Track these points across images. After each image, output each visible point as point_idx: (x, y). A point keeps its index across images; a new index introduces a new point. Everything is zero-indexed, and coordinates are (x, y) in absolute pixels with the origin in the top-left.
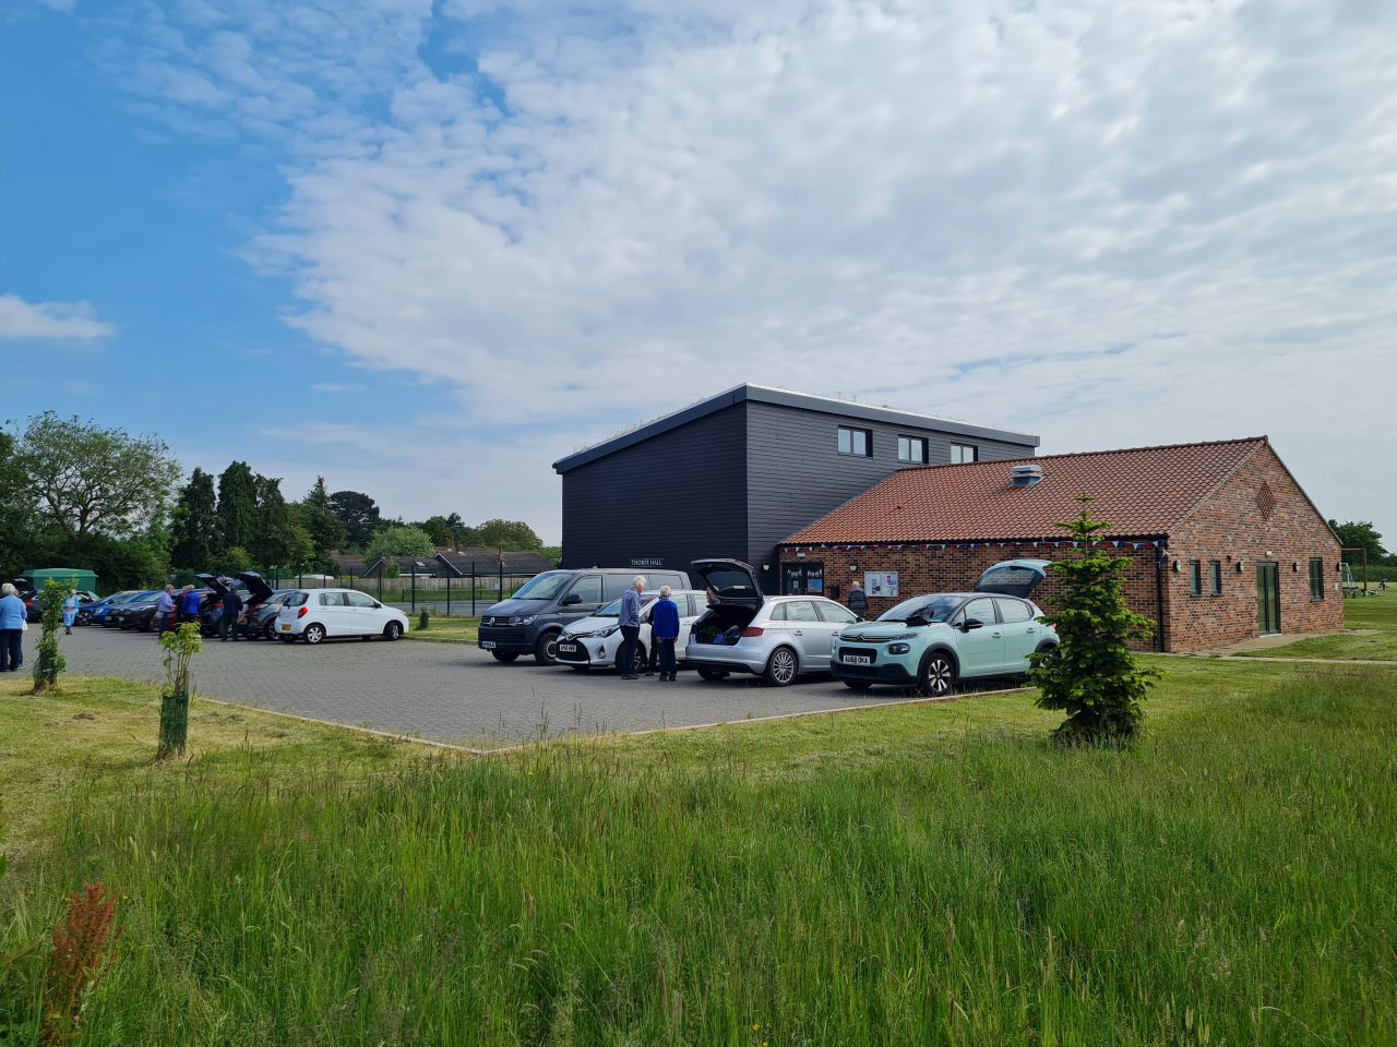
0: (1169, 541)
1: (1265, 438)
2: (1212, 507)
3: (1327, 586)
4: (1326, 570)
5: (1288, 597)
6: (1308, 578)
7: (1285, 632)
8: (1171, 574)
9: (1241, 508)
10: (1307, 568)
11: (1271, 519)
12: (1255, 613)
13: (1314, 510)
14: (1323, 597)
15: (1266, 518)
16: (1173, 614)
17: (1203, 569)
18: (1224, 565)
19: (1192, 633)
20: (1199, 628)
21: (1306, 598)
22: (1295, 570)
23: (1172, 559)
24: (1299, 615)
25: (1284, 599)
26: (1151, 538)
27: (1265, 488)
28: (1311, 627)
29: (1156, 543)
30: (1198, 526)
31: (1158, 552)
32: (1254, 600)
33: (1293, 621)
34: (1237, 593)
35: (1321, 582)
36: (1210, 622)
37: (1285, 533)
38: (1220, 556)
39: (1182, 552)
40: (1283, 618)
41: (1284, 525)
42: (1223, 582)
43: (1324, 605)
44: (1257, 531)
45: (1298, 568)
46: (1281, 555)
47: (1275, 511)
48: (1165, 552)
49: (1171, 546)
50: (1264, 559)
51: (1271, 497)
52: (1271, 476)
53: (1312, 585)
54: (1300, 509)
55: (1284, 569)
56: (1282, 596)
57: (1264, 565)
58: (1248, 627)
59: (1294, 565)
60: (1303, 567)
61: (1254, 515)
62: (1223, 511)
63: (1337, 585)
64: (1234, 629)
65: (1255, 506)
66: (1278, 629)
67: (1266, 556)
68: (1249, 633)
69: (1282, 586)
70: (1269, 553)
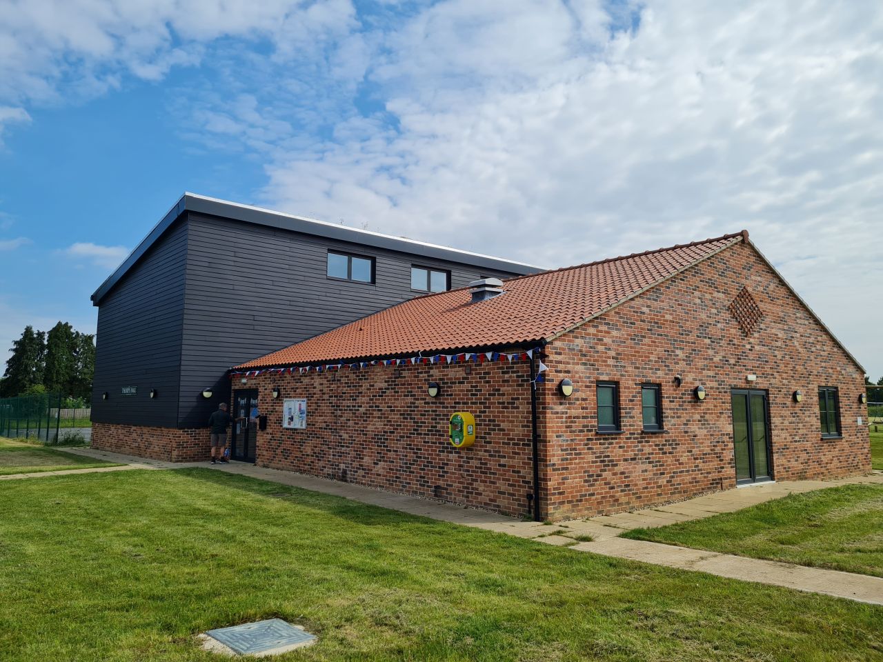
0: (548, 350)
1: (743, 234)
2: (645, 309)
3: (846, 420)
4: (844, 402)
5: (784, 434)
6: (817, 410)
7: (782, 479)
8: (549, 398)
9: (703, 316)
10: (816, 399)
11: (756, 335)
12: (729, 455)
13: (824, 330)
14: (840, 434)
15: (746, 333)
16: (555, 460)
17: (624, 396)
18: (667, 390)
19: (600, 488)
20: (614, 480)
21: (815, 436)
22: (795, 400)
23: (554, 378)
24: (804, 456)
25: (778, 437)
26: (525, 345)
27: (744, 294)
28: (823, 470)
29: (530, 353)
30: (614, 333)
31: (534, 367)
32: (726, 438)
33: (793, 463)
34: (694, 428)
35: (838, 415)
36: (639, 472)
37: (779, 354)
38: (660, 376)
39: (580, 368)
40: (778, 460)
41: (779, 344)
42: (667, 412)
43: (843, 444)
44: (731, 348)
45: (799, 398)
46: (773, 381)
47: (762, 326)
48: (543, 367)
49: (552, 357)
50: (744, 385)
51: (755, 308)
52: (755, 282)
53: (824, 419)
54: (803, 326)
55: (776, 399)
56: (774, 433)
57: (746, 392)
58: (715, 475)
59: (795, 394)
60: (808, 396)
61: (726, 327)
62: (668, 317)
63: (860, 420)
64: (688, 478)
65: (727, 316)
66: (770, 475)
67: (748, 381)
68: (717, 484)
69: (776, 421)
70: (752, 377)
